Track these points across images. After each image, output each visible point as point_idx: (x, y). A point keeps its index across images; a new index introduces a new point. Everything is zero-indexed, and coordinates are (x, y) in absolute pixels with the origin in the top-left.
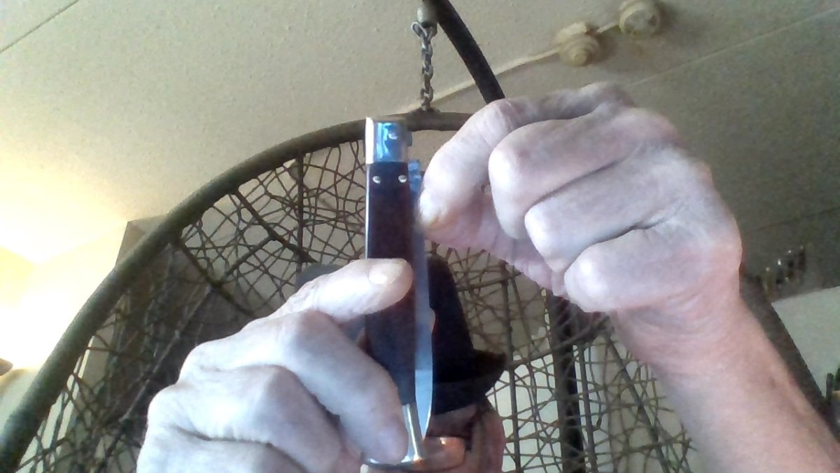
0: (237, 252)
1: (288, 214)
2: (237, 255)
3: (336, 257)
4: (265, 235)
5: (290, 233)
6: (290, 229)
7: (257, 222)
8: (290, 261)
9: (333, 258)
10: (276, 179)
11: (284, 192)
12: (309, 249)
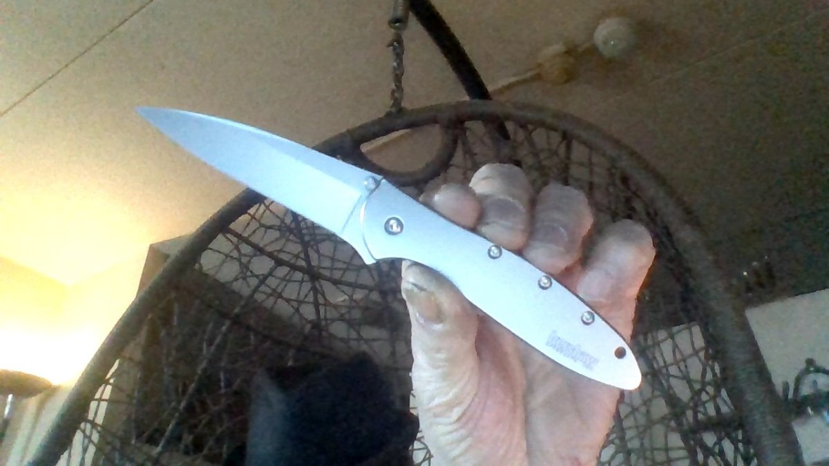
0: (247, 283)
1: (288, 240)
2: (249, 286)
3: (345, 270)
4: (272, 263)
5: (297, 256)
6: (296, 253)
7: (258, 252)
8: (302, 282)
9: (341, 272)
10: (268, 212)
11: (279, 220)
12: (320, 267)
